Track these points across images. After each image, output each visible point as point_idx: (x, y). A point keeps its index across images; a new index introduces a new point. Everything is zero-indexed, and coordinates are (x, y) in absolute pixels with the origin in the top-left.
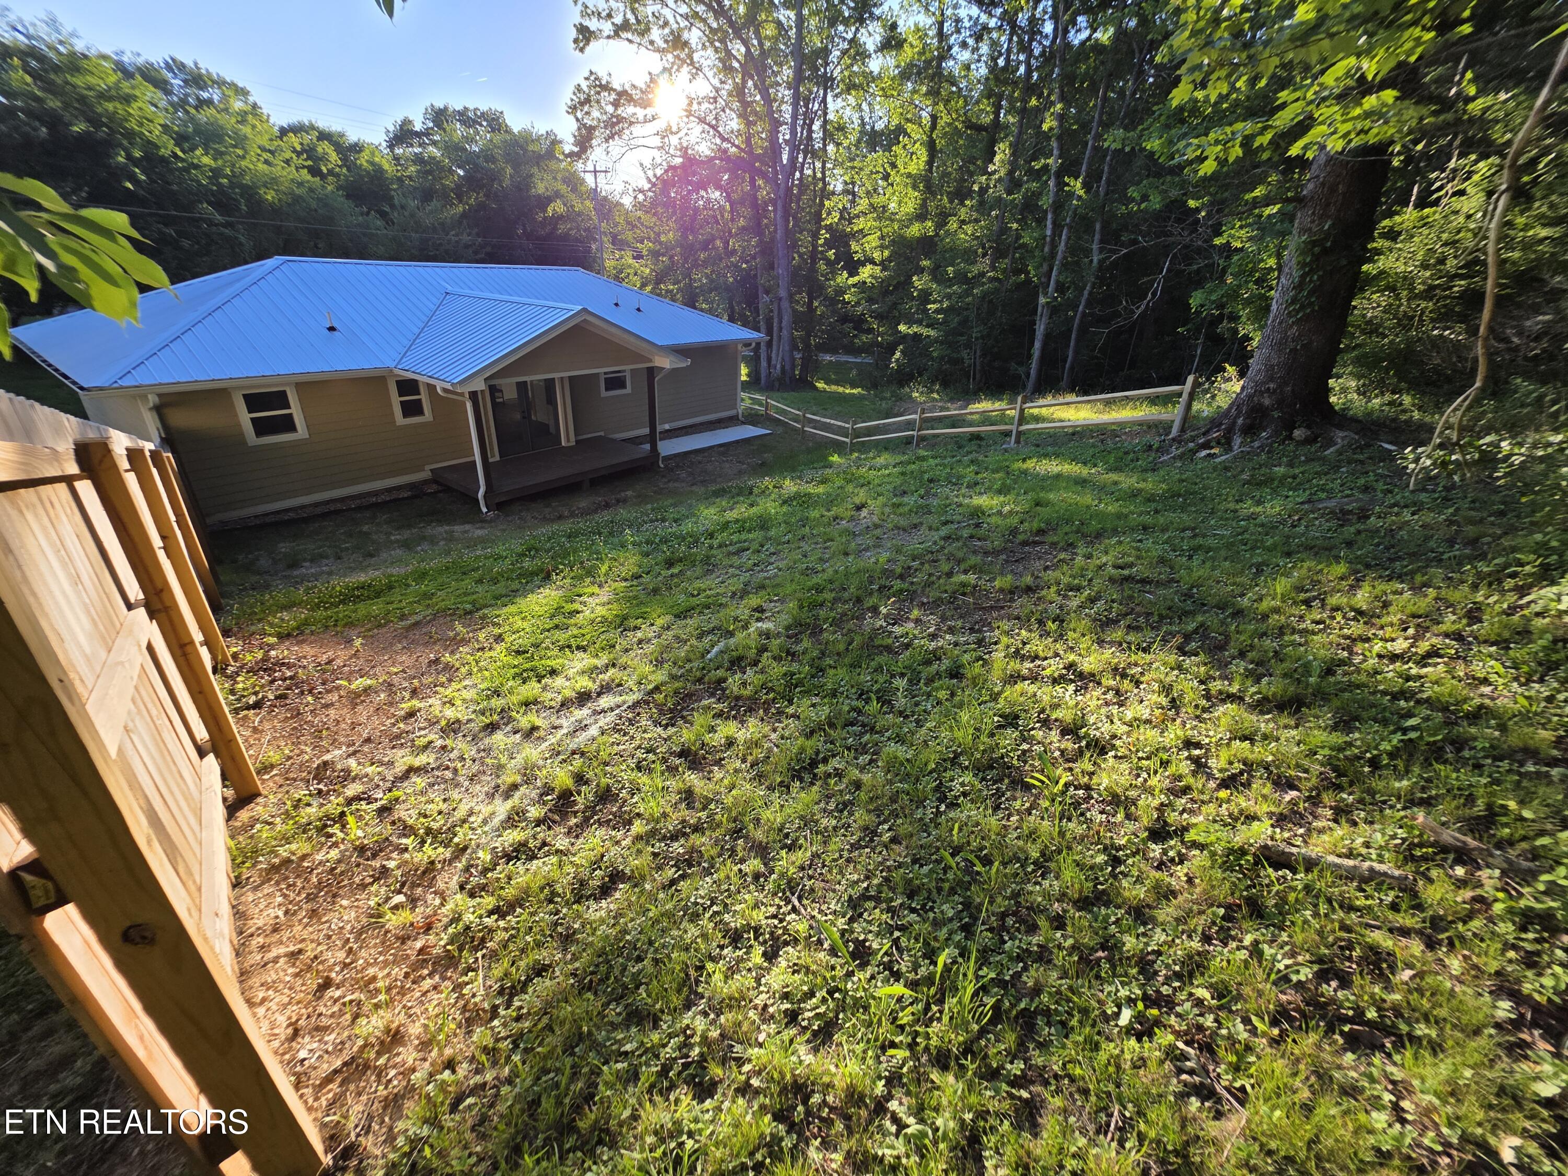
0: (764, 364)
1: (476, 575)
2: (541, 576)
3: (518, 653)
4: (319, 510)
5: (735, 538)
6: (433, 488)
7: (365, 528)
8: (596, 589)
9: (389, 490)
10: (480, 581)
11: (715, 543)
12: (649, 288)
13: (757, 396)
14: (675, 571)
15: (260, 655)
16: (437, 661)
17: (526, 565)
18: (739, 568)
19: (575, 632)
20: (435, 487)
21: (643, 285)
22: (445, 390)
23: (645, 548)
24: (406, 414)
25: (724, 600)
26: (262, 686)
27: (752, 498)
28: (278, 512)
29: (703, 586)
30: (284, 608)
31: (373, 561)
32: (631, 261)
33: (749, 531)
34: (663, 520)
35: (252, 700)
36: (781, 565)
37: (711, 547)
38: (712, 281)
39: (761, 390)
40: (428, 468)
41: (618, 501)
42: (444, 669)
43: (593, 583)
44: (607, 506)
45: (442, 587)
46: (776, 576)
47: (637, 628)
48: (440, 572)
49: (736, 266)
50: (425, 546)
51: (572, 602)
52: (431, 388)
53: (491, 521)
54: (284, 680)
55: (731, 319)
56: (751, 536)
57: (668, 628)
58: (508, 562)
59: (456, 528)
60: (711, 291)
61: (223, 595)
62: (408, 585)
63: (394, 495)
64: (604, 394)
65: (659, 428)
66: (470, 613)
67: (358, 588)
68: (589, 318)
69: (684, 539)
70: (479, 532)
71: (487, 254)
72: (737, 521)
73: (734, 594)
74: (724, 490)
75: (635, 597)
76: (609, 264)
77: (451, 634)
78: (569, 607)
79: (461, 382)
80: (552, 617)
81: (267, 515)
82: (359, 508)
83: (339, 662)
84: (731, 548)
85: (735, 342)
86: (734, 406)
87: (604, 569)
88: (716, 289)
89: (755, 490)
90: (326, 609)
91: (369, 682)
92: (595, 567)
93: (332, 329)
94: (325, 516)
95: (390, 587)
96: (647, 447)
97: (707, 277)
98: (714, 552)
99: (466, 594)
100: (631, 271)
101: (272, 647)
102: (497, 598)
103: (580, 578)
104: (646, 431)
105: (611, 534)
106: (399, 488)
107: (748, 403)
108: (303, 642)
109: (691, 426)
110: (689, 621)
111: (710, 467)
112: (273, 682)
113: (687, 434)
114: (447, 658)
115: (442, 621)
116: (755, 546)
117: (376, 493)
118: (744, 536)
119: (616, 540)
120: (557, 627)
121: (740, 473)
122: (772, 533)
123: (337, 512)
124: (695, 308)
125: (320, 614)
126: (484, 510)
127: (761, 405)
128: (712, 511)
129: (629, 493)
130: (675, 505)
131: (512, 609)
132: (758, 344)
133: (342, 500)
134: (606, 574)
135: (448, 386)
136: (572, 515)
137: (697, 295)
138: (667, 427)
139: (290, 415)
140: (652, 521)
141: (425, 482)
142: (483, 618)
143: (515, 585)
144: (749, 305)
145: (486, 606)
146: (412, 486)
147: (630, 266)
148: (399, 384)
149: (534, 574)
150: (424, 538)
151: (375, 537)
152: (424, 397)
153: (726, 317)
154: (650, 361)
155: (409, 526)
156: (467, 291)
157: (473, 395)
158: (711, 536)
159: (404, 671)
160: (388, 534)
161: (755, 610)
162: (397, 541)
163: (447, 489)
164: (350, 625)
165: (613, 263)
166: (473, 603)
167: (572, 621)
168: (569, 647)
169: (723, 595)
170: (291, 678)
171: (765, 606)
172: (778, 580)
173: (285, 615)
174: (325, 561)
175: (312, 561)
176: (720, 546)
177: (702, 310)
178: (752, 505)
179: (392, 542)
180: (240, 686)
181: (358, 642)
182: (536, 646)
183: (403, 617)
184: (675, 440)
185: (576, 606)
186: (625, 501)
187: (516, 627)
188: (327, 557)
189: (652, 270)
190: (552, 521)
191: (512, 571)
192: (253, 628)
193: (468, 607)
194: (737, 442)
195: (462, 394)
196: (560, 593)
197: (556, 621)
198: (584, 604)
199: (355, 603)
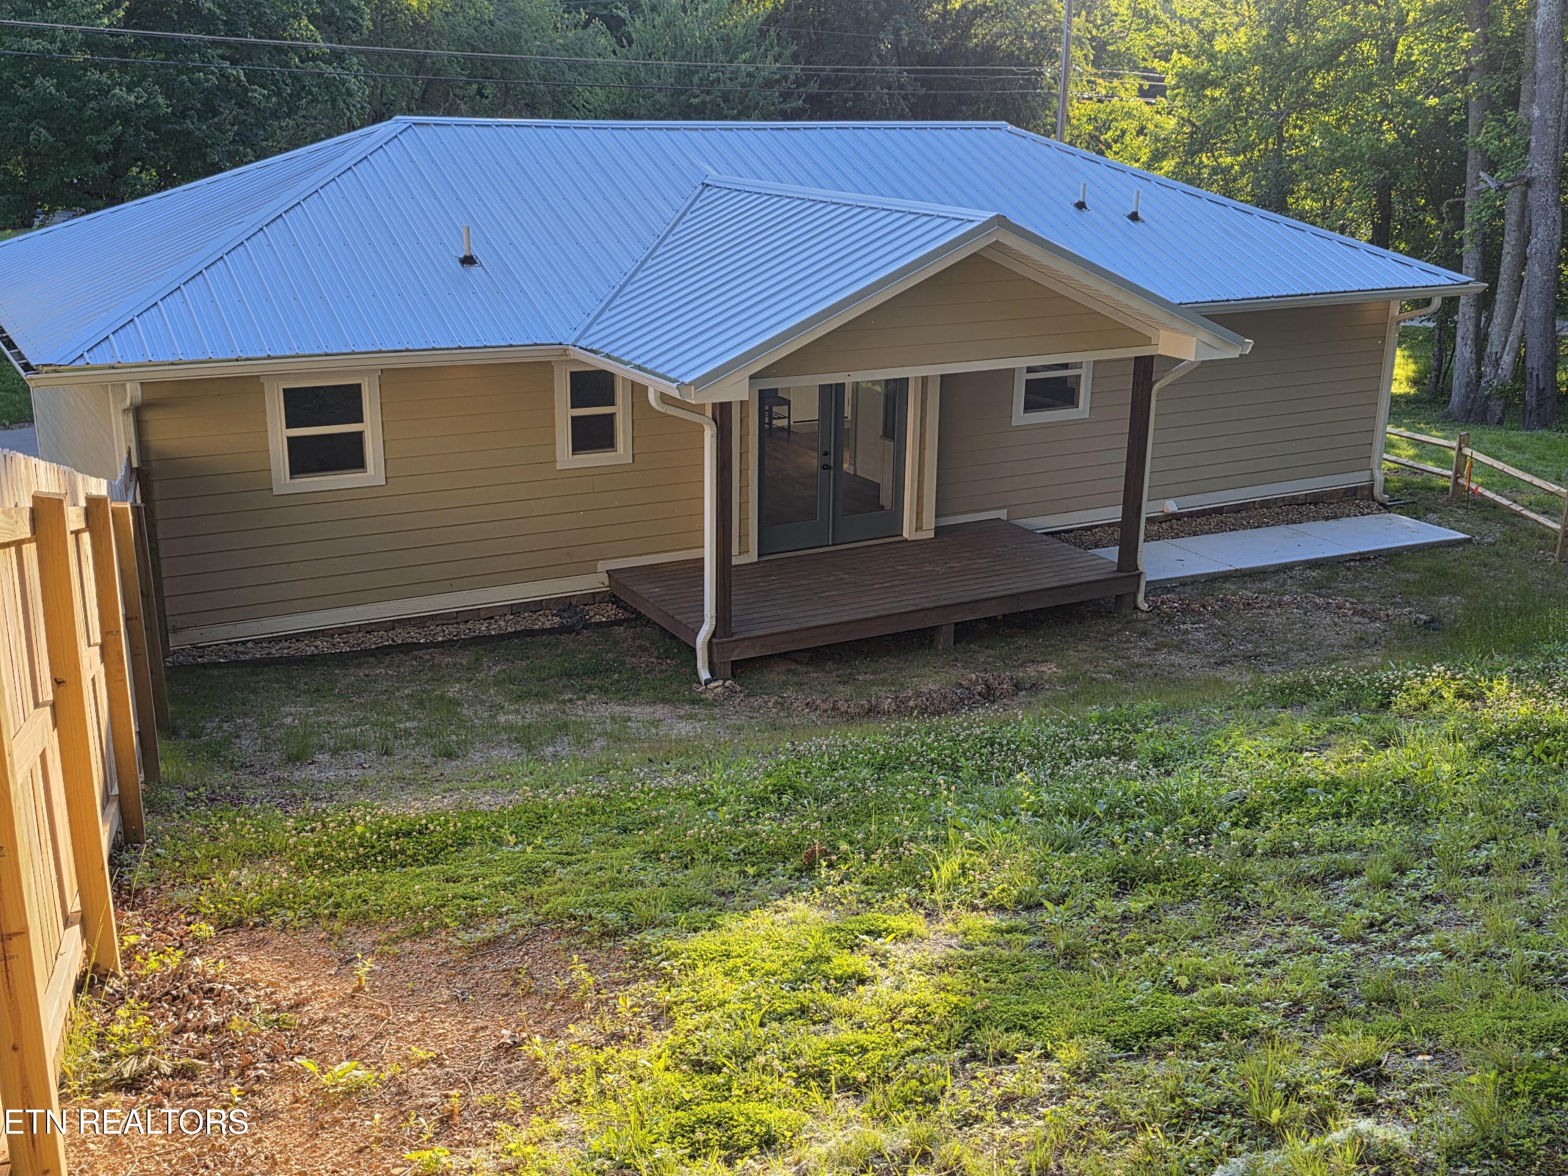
0: (1464, 351)
1: (651, 837)
2: (796, 862)
3: (698, 1066)
4: (373, 641)
5: (1321, 833)
6: (607, 613)
7: (453, 690)
8: (915, 922)
9: (516, 609)
10: (652, 855)
11: (1263, 840)
12: (1168, 165)
13: (1435, 438)
14: (1136, 904)
15: (174, 961)
16: (510, 1050)
17: (764, 826)
18: (1320, 927)
19: (847, 1035)
20: (611, 612)
21: (1157, 157)
22: (664, 398)
23: (1065, 827)
24: (578, 447)
25: (1263, 1021)
26: (157, 1039)
27: (1387, 720)
28: (297, 637)
29: (1209, 966)
30: (250, 857)
31: (449, 768)
32: (1136, 103)
33: (1367, 819)
34: (1125, 754)
35: (130, 1067)
36: (1458, 938)
37: (1247, 852)
38: (1339, 142)
39: (1448, 421)
40: (603, 566)
41: (1018, 686)
42: (524, 1075)
43: (915, 904)
44: (989, 695)
45: (566, 859)
46: (1434, 972)
47: (1003, 1057)
48: (572, 818)
49: (1408, 103)
50: (564, 746)
51: (853, 948)
52: (639, 390)
53: (713, 704)
54: (202, 1030)
55: (1381, 238)
56: (1370, 834)
57: (1089, 1077)
58: (724, 814)
59: (636, 711)
60: (1332, 165)
61: (153, 808)
62: (499, 842)
63: (525, 622)
64: (1020, 417)
65: (1148, 509)
66: (613, 934)
67: (397, 834)
68: (1010, 240)
69: (1173, 816)
70: (684, 728)
71: (810, 98)
72: (1334, 785)
73: (1297, 1006)
74: (1307, 690)
75: (1016, 965)
76: (1079, 111)
77: (561, 984)
78: (844, 962)
79: (698, 383)
80: (797, 982)
81: (277, 640)
82: (448, 645)
83: (316, 1010)
84: (1305, 862)
85: (1386, 296)
86: (1364, 461)
87: (947, 869)
88: (1346, 161)
89: (1401, 701)
90: (326, 873)
91: (362, 1074)
92: (928, 860)
93: (468, 261)
94: (382, 652)
95: (463, 842)
96: (1112, 554)
97: (1326, 130)
98: (1253, 866)
99: (616, 885)
100: (1131, 125)
101: (200, 946)
102: (682, 905)
103: (885, 885)
104: (1115, 514)
105: (983, 774)
106: (537, 607)
107: (1406, 453)
108: (262, 943)
109: (1237, 509)
110: (1151, 1067)
111: (1275, 619)
112: (180, 1031)
113: (1220, 528)
114: (536, 1047)
115: (550, 943)
116: (1378, 867)
117: (489, 614)
118: (1348, 832)
119: (993, 792)
120: (803, 1011)
121: (1362, 642)
122: (1437, 834)
123: (408, 648)
124: (1281, 208)
125: (312, 883)
126: (704, 675)
127: (1442, 461)
128: (1266, 743)
129: (1050, 669)
130: (1162, 716)
131: (706, 942)
132: (1451, 303)
133: (420, 622)
134: (952, 885)
135: (672, 390)
136: (901, 709)
137: (1293, 179)
138: (1171, 506)
139: (360, 435)
140: (1095, 754)
141: (593, 598)
142: (639, 954)
143: (730, 878)
144: (1435, 200)
145: (652, 924)
146: (565, 605)
147: (1129, 115)
148: (576, 377)
149: (778, 855)
150: (564, 727)
151: (466, 712)
152: (621, 411)
153: (1366, 231)
154: (1147, 341)
155: (542, 696)
156: (750, 182)
157: (722, 412)
158: (1253, 817)
159: (438, 1061)
160: (497, 708)
161: (1352, 1072)
162: (510, 728)
163: (636, 619)
164: (361, 920)
165: (1090, 107)
166: (625, 910)
167: (844, 1003)
168: (822, 1075)
169: (1266, 1004)
170: (217, 1029)
171: (1392, 1064)
172: (1442, 988)
173: (246, 877)
174: (358, 756)
175: (335, 752)
176: (1273, 853)
177: (1302, 216)
178: (1383, 744)
179: (497, 729)
180: (118, 1029)
181: (365, 967)
182: (742, 1057)
183: (470, 921)
184: (1188, 542)
185: (860, 962)
186: (1034, 687)
187: (706, 993)
188: (363, 748)
189: (1183, 121)
190: (850, 718)
191: (731, 839)
192: (180, 895)
193: (613, 918)
194: (1363, 557)
195: (698, 409)
196: (829, 917)
197: (803, 996)
198: (882, 959)
199: (384, 867)
